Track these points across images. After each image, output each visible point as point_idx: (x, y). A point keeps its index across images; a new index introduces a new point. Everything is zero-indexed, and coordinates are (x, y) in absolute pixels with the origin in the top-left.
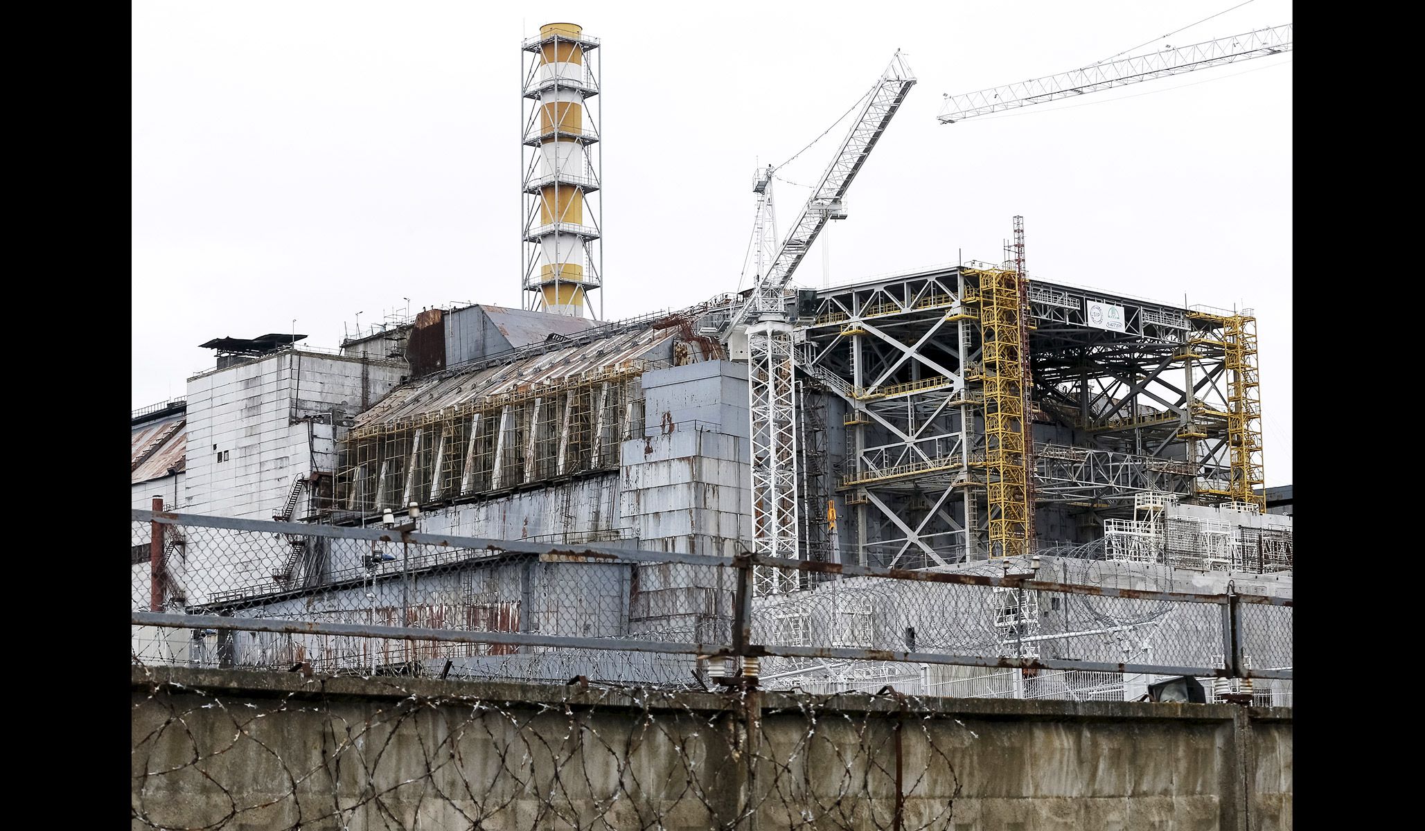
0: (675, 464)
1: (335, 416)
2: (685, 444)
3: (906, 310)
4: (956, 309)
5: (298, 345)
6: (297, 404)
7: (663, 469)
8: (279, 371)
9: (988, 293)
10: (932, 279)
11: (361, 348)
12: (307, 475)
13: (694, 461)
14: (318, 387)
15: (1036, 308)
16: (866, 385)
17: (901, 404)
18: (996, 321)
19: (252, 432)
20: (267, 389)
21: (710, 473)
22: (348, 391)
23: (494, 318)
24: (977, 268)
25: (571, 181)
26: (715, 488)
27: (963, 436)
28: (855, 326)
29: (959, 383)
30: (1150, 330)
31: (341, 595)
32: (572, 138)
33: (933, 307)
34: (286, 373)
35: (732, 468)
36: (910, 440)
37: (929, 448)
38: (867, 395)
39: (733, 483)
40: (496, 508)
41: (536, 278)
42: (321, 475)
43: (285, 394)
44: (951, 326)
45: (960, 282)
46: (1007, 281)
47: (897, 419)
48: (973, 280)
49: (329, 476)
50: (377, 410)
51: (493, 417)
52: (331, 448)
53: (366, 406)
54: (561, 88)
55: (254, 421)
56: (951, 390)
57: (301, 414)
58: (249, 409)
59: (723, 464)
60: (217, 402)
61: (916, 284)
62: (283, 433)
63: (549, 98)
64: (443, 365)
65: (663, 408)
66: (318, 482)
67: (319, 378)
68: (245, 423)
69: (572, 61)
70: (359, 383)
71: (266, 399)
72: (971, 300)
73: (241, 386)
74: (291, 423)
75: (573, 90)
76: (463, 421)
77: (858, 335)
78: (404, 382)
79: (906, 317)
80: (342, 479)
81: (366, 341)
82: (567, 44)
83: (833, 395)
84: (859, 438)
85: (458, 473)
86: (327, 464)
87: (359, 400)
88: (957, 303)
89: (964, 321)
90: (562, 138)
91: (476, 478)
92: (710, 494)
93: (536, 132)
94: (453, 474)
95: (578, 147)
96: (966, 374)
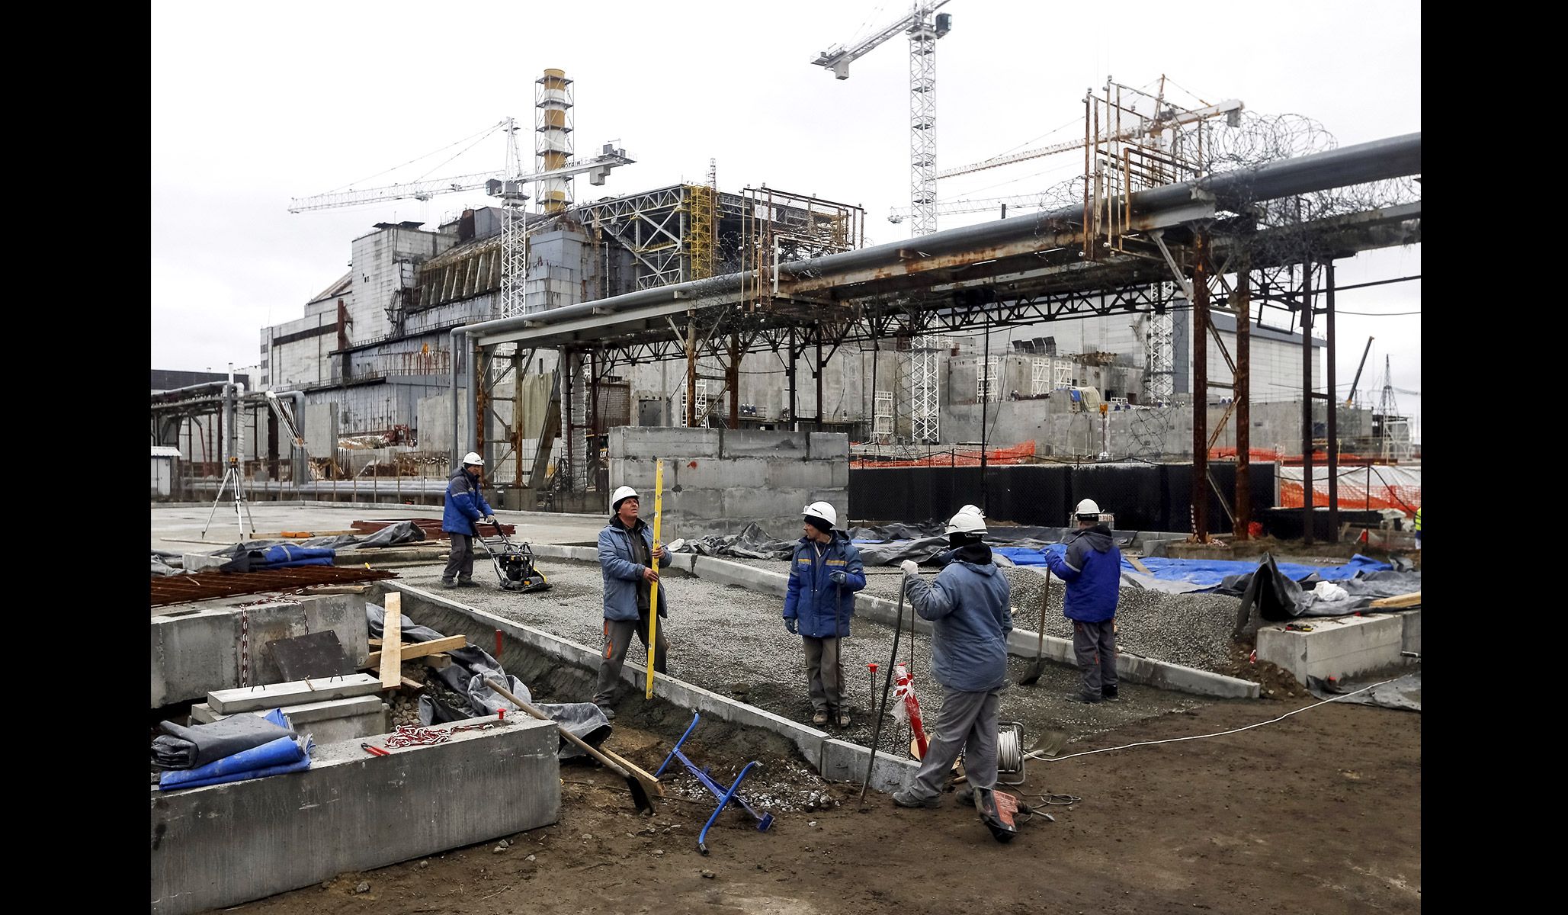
0: (538, 282)
1: (416, 261)
2: (543, 272)
3: (658, 207)
4: (679, 207)
5: (421, 228)
6: (396, 254)
7: (533, 284)
8: (388, 237)
9: (695, 198)
10: (670, 191)
11: (446, 229)
12: (399, 289)
13: (547, 280)
14: (409, 245)
15: (724, 207)
16: (642, 244)
17: (655, 255)
18: (697, 213)
19: (378, 267)
20: (383, 246)
21: (555, 286)
22: (425, 248)
23: (494, 213)
24: (690, 184)
25: (558, 150)
26: (559, 295)
27: (680, 270)
28: (637, 215)
29: (679, 244)
30: (791, 221)
31: (393, 346)
32: (559, 128)
33: (670, 205)
34: (391, 238)
35: (568, 285)
36: (658, 273)
37: (666, 276)
38: (642, 249)
39: (569, 293)
40: (468, 304)
41: (542, 198)
42: (406, 289)
43: (391, 248)
44: (677, 214)
45: (682, 192)
46: (705, 191)
47: (654, 261)
48: (688, 191)
49: (410, 289)
50: (439, 258)
51: (477, 258)
52: (412, 274)
53: (435, 255)
54: (553, 103)
55: (378, 262)
56: (676, 247)
57: (399, 259)
58: (377, 256)
59: (563, 283)
60: (364, 252)
61: (663, 193)
62: (390, 268)
63: (548, 108)
64: (474, 236)
65: (538, 255)
66: (405, 292)
67: (409, 241)
68: (375, 263)
69: (559, 88)
70: (431, 245)
71: (383, 251)
72: (687, 201)
73: (373, 244)
74: (393, 263)
75: (559, 103)
76: (465, 262)
77: (639, 220)
78: (456, 245)
79: (659, 210)
80: (417, 290)
81: (448, 225)
82: (555, 79)
83: (626, 250)
84: (638, 272)
85: (462, 288)
86: (410, 283)
87: (431, 253)
88: (680, 203)
89: (683, 212)
90: (553, 128)
91: (469, 289)
92: (555, 298)
93: (542, 125)
94: (460, 289)
95: (562, 133)
96: (683, 239)
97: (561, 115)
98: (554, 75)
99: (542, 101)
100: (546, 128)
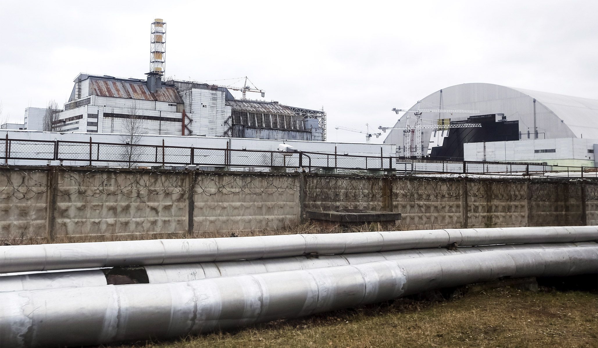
97: (161, 37)
98: (158, 21)
99: (154, 31)
100: (154, 42)
